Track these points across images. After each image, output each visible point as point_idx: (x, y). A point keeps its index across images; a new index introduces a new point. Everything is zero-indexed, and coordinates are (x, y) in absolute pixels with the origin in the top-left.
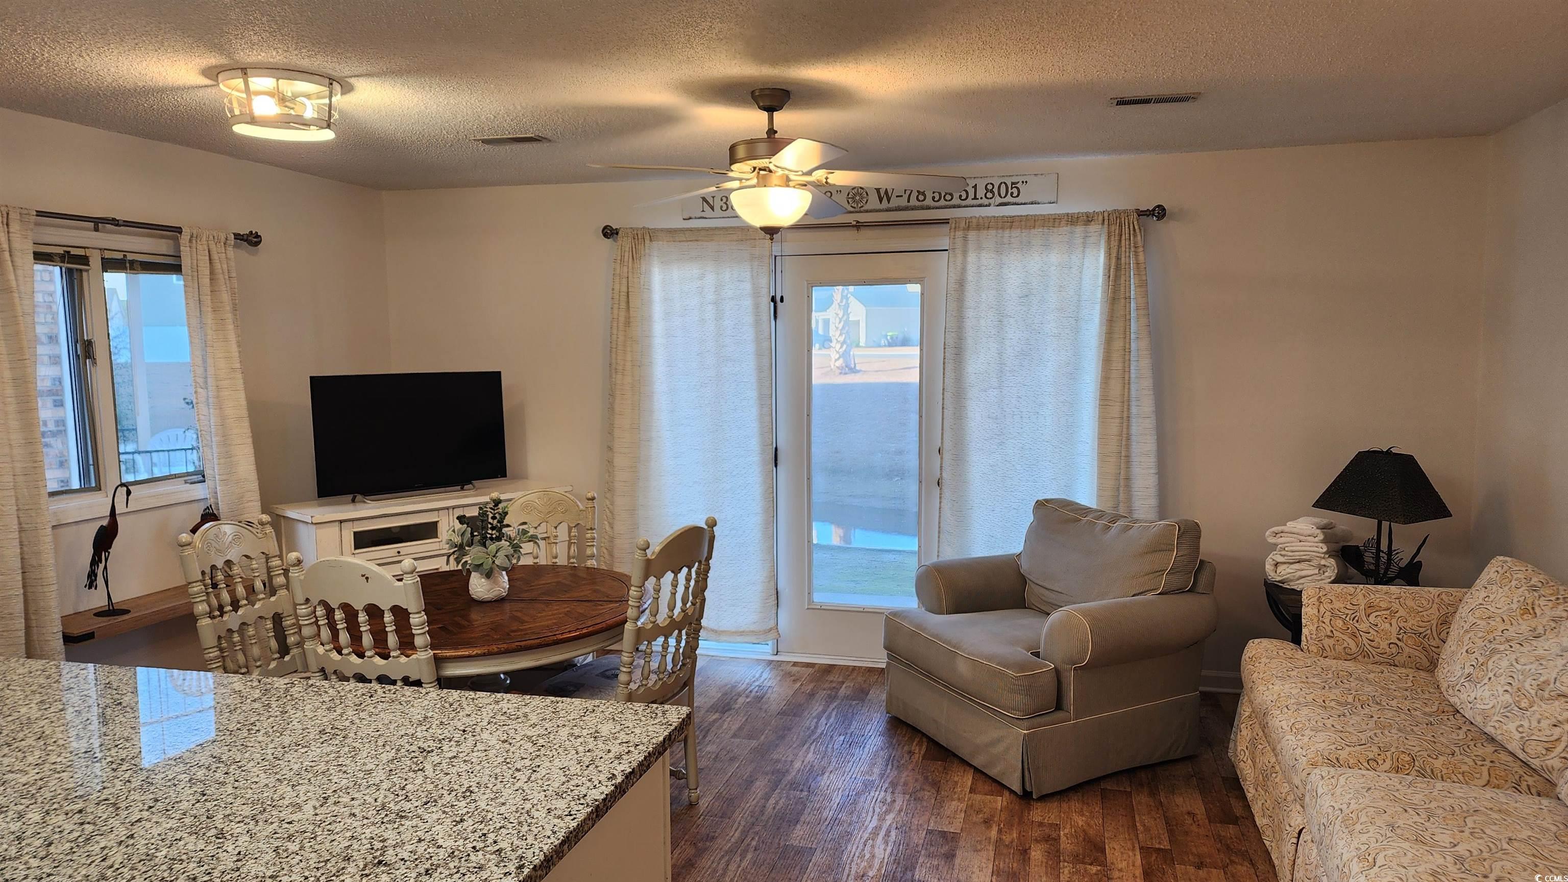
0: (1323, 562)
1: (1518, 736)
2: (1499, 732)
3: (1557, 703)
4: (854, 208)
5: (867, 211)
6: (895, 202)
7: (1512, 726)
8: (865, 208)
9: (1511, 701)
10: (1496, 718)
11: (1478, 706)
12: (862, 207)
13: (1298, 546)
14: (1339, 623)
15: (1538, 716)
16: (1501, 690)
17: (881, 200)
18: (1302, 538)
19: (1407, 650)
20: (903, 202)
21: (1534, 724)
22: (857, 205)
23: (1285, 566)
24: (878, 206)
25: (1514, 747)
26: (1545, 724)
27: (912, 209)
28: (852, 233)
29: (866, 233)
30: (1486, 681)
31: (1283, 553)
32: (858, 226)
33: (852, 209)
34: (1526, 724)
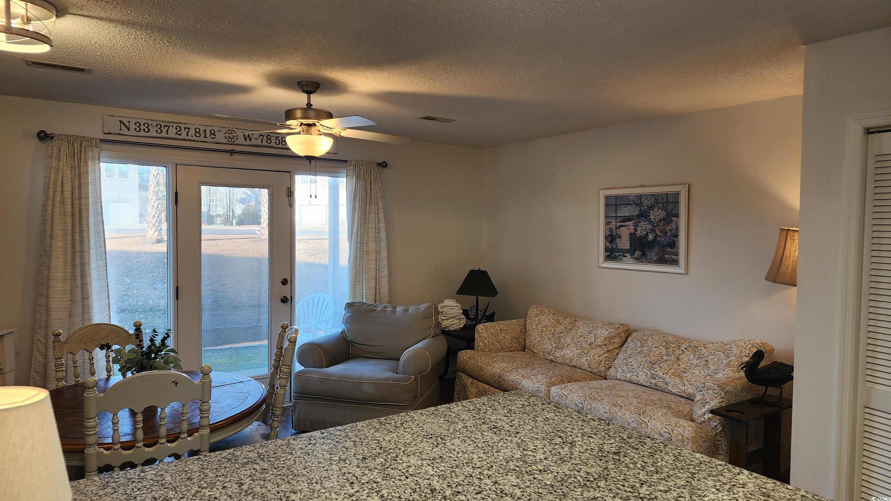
0: (461, 317)
1: (587, 363)
2: (578, 363)
3: (597, 349)
4: (230, 142)
5: (237, 145)
6: (253, 142)
7: (584, 360)
8: (236, 142)
9: (580, 352)
10: (576, 359)
11: (566, 356)
12: (234, 142)
13: (451, 311)
14: (494, 338)
15: (593, 354)
16: (575, 349)
17: (246, 139)
18: (452, 308)
19: (514, 345)
20: (259, 142)
21: (592, 357)
22: (231, 140)
23: (445, 321)
24: (244, 142)
25: (586, 367)
26: (596, 357)
27: (264, 147)
28: (228, 155)
29: (236, 157)
30: (566, 347)
31: (446, 315)
32: (232, 152)
33: (228, 142)
34: (589, 358)
